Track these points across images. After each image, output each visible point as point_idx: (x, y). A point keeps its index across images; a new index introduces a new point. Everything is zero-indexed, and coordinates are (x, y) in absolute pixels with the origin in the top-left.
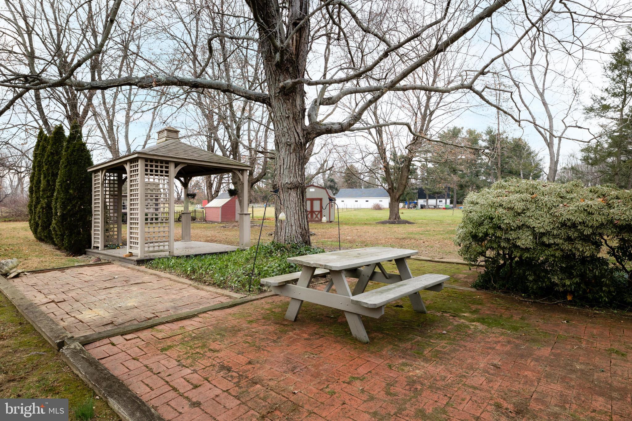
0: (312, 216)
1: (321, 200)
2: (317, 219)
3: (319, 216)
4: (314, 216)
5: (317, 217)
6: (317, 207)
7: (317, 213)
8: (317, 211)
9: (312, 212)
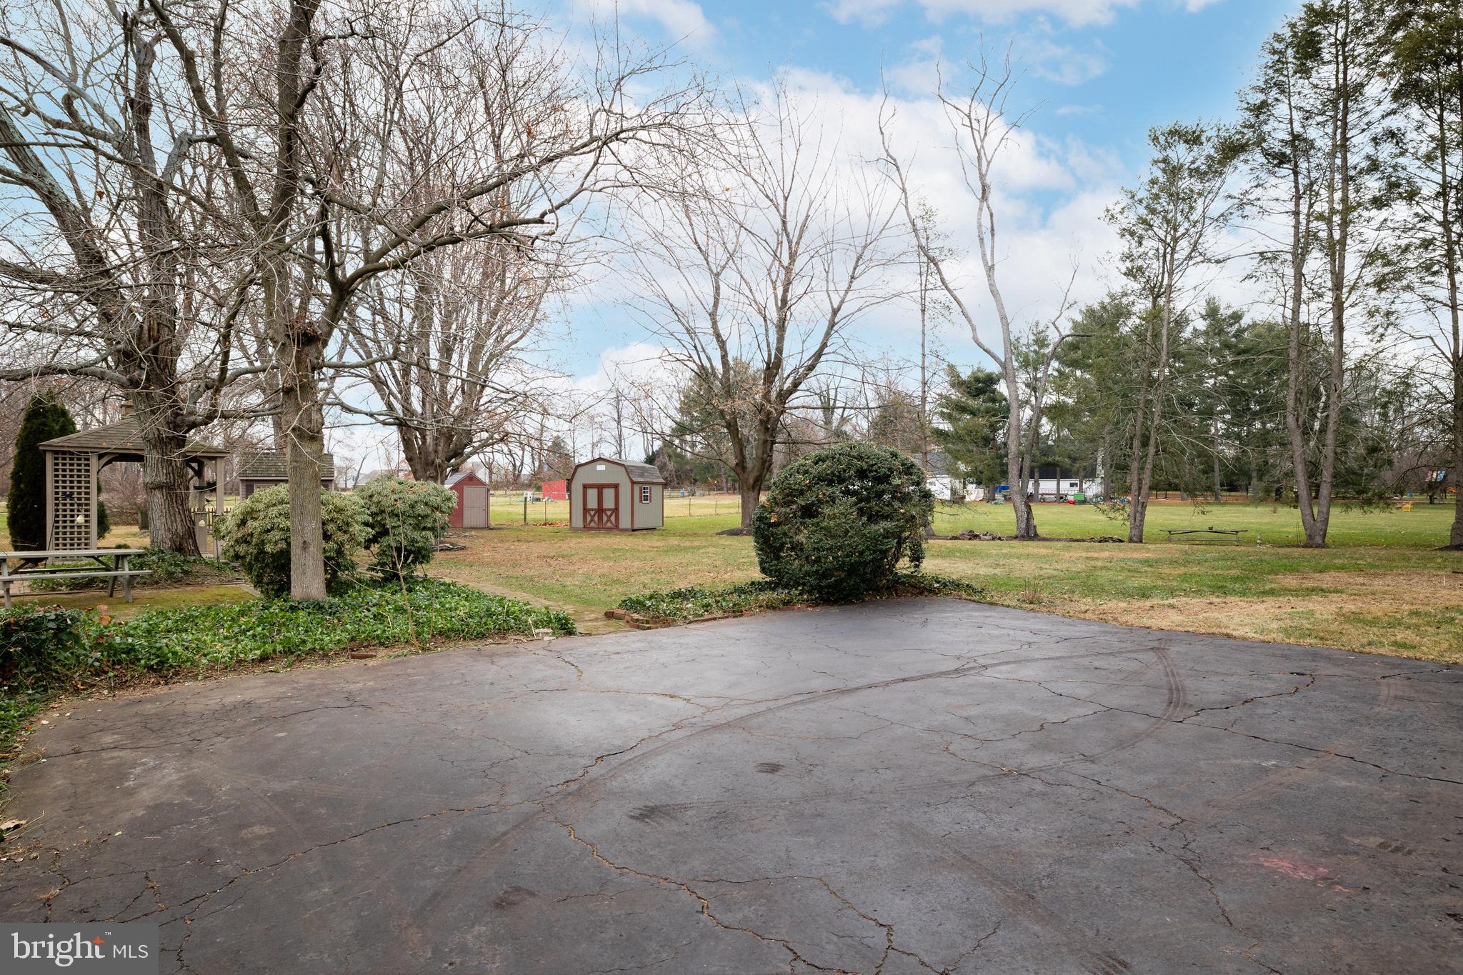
0: (600, 519)
1: (616, 487)
2: (609, 525)
3: (613, 518)
4: (605, 519)
5: (609, 520)
6: (609, 503)
7: (609, 513)
8: (609, 510)
9: (600, 510)
